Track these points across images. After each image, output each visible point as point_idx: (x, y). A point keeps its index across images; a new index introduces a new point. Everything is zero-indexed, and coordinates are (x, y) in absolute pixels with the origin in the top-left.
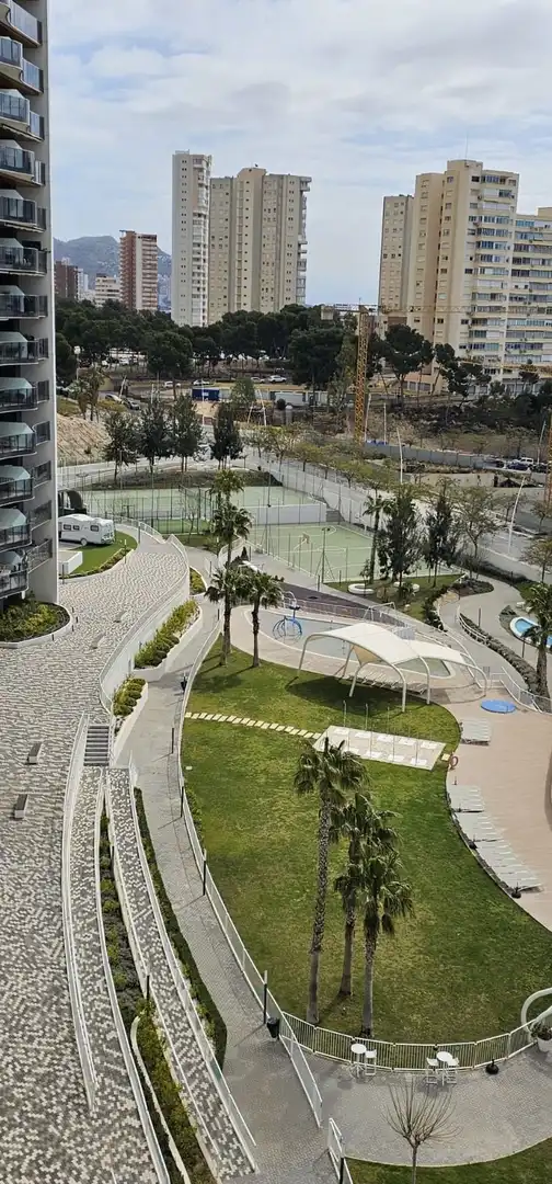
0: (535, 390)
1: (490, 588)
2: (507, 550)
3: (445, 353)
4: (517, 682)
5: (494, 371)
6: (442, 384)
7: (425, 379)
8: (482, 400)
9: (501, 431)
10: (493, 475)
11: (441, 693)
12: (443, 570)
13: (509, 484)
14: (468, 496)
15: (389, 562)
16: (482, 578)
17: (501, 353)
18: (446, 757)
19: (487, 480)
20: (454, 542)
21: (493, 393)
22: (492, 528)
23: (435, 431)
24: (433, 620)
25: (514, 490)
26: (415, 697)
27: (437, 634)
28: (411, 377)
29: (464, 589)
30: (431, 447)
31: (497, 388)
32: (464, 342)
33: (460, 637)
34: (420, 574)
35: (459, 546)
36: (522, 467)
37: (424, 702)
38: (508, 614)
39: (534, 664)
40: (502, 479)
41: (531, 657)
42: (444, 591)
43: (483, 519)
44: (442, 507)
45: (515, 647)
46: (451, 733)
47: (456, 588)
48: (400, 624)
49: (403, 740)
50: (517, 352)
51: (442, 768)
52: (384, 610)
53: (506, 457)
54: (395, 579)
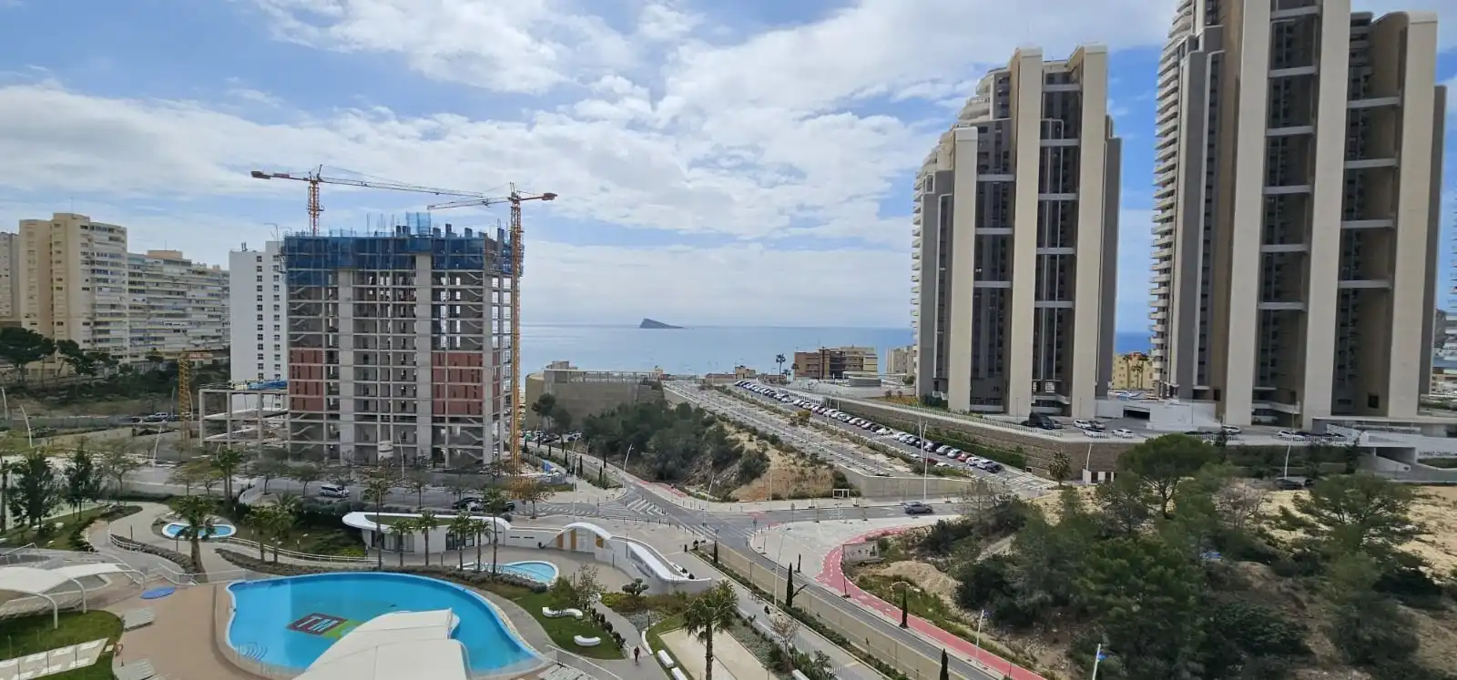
0: (162, 367)
1: (139, 509)
2: (154, 477)
3: (69, 347)
4: (177, 570)
5: (121, 357)
6: (67, 369)
7: (48, 366)
8: (112, 377)
9: (135, 397)
10: (130, 429)
11: (101, 600)
12: (88, 505)
13: (149, 433)
14: (108, 447)
15: (24, 512)
16: (129, 504)
17: (127, 344)
18: (109, 648)
19: (126, 432)
20: (97, 483)
21: (121, 372)
22: (135, 465)
23: (63, 404)
24: (83, 547)
25: (153, 436)
26: (66, 613)
27: (87, 556)
28: (30, 366)
29: (110, 516)
30: (61, 415)
31: (125, 368)
32: (89, 337)
33: (115, 552)
34: (62, 514)
35: (103, 484)
36: (160, 420)
37: (80, 613)
38: (159, 524)
39: (189, 553)
40: (139, 430)
41: (185, 548)
42: (91, 521)
43: (125, 461)
44: (81, 458)
45: (171, 546)
46: (113, 628)
47: (104, 516)
48: (47, 558)
49: (59, 652)
50: (142, 343)
51: (105, 660)
52: (20, 552)
53: (143, 414)
54: (33, 523)
